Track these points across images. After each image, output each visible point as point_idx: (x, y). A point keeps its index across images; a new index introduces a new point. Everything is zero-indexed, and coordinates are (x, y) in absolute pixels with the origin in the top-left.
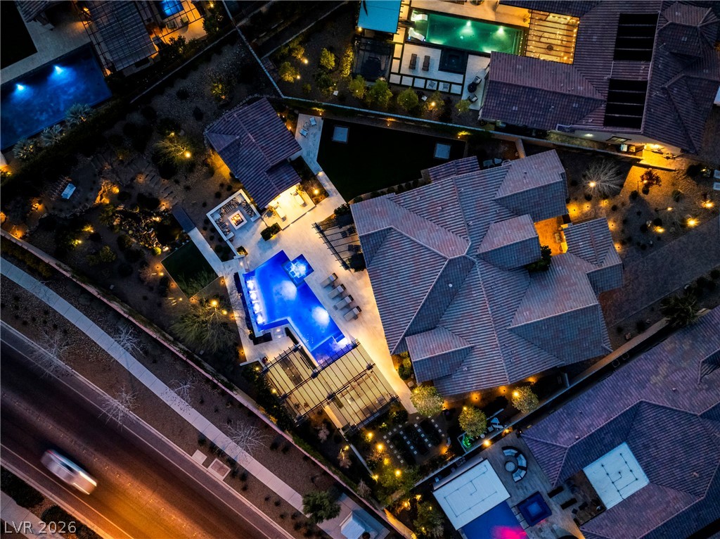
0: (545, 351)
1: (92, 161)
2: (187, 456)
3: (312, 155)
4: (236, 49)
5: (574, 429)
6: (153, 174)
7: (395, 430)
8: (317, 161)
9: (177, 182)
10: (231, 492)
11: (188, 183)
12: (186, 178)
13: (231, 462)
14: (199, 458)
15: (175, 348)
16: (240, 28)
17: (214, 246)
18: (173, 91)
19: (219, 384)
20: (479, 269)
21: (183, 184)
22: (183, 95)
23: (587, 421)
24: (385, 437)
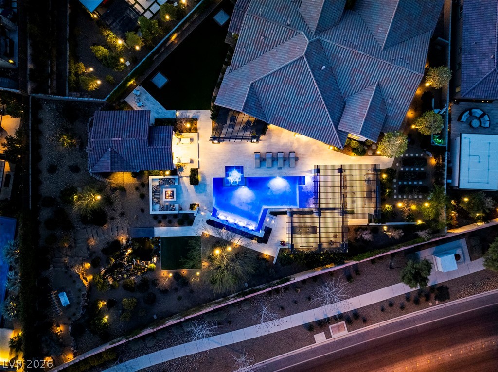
0: (415, 37)
1: (54, 267)
2: (313, 346)
3: (160, 111)
4: (47, 108)
5: (484, 55)
6: (94, 231)
7: (395, 186)
8: (167, 109)
9: (113, 219)
10: (360, 332)
11: (119, 211)
12: (114, 210)
13: (340, 317)
14: (320, 339)
15: (230, 300)
16: (32, 92)
17: (176, 224)
18: (45, 174)
19: (279, 286)
20: (325, 39)
21: (117, 216)
22: (53, 169)
23: (485, 42)
24: (395, 197)
